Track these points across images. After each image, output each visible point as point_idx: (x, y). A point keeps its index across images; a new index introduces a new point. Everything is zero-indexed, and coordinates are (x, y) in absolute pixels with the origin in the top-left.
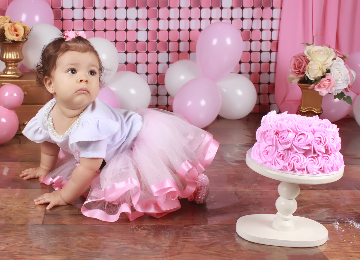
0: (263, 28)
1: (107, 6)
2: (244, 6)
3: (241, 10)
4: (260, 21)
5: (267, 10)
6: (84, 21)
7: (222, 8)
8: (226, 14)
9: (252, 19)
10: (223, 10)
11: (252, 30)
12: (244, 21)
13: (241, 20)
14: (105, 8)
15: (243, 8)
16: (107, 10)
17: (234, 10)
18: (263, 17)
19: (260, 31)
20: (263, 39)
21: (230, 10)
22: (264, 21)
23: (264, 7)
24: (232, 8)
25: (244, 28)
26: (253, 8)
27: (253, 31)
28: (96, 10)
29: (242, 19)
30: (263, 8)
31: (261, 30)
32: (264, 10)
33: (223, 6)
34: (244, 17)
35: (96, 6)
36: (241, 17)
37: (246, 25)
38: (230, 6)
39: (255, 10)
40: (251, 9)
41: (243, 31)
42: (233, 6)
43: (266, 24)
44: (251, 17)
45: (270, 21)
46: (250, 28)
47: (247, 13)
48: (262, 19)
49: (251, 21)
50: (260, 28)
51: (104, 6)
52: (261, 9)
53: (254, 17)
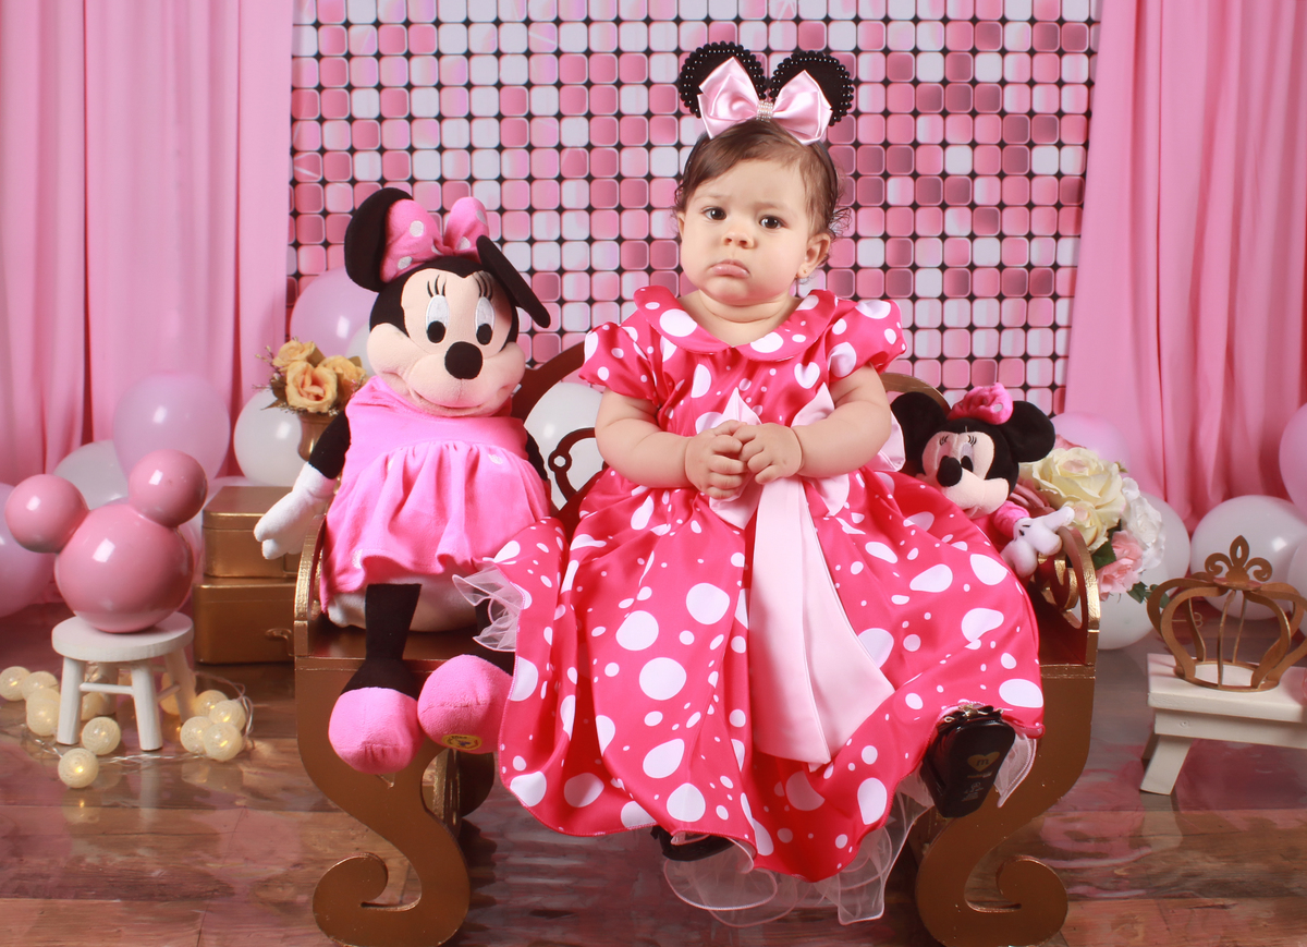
0: (1031, 352)
1: (596, 296)
2: (976, 293)
3: (967, 302)
4: (1022, 332)
5: (1042, 304)
6: (532, 337)
7: (914, 298)
8: (926, 313)
9: (1000, 328)
10: (919, 304)
11: (999, 358)
12: (977, 334)
13: (967, 332)
14: (591, 301)
15: (972, 298)
16: (596, 307)
17: (948, 303)
18: (1031, 323)
19: (1022, 361)
20: (1031, 382)
21: (938, 303)
22: (1031, 333)
23: (1032, 294)
24: (943, 298)
25: (977, 353)
26: (1001, 298)
27: (1003, 362)
28: (567, 307)
29: (972, 328)
30: (1028, 298)
31: (1026, 357)
32: (1032, 302)
33: (919, 293)
34: (977, 323)
35: (567, 296)
36: (967, 324)
37: (983, 345)
38: (939, 293)
39: (1006, 303)
40: (996, 302)
41: (975, 362)
42: (946, 294)
43: (1038, 342)
44: (996, 324)
45: (1050, 332)
46: (994, 354)
47: (985, 311)
48: (1026, 328)
49: (996, 332)
50: (1021, 353)
51: (586, 297)
52: (1024, 301)
53: (1005, 323)
